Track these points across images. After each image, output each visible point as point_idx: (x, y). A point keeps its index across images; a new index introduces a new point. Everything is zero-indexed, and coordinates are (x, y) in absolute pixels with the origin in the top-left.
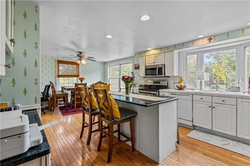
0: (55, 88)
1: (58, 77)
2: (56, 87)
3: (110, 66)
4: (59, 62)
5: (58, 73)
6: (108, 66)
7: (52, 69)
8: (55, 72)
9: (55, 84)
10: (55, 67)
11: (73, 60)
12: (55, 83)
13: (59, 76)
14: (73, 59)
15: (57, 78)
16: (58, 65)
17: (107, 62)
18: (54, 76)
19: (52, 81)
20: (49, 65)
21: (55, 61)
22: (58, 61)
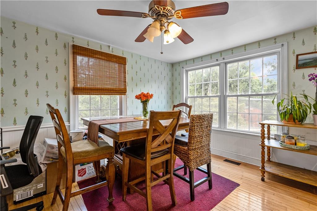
0: (66, 124)
1: (74, 94)
2: (69, 121)
3: (187, 71)
4: (78, 50)
5: (74, 80)
6: (184, 70)
7: (57, 68)
8: (65, 79)
9: (67, 113)
10: (66, 63)
11: (113, 52)
12: (66, 111)
13: (77, 91)
14: (111, 48)
15: (72, 96)
16: (74, 58)
17: (179, 63)
18: (62, 90)
19: (57, 103)
20: (47, 58)
21: (65, 47)
22: (74, 47)
